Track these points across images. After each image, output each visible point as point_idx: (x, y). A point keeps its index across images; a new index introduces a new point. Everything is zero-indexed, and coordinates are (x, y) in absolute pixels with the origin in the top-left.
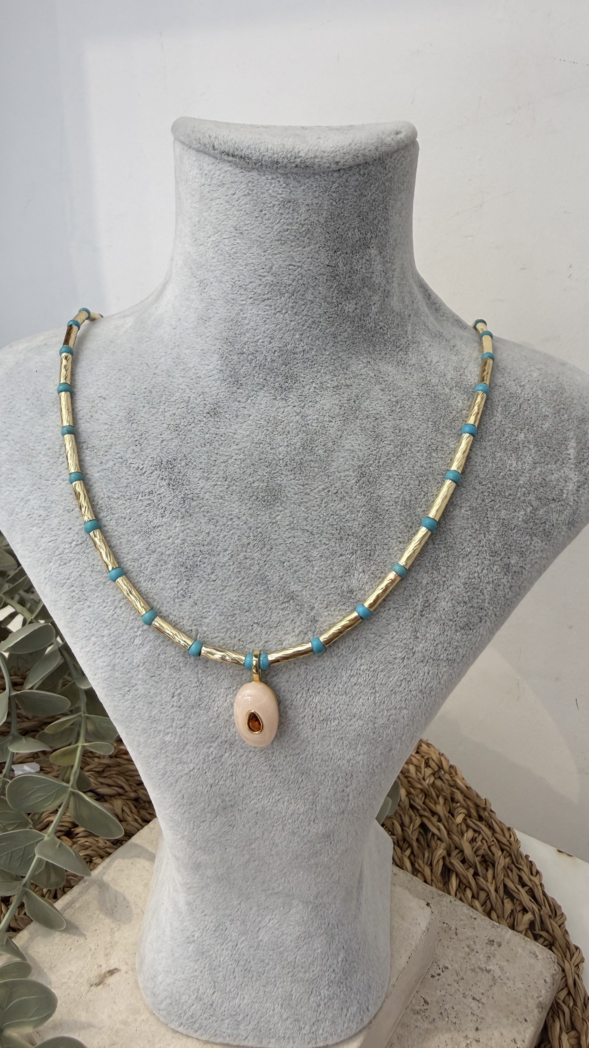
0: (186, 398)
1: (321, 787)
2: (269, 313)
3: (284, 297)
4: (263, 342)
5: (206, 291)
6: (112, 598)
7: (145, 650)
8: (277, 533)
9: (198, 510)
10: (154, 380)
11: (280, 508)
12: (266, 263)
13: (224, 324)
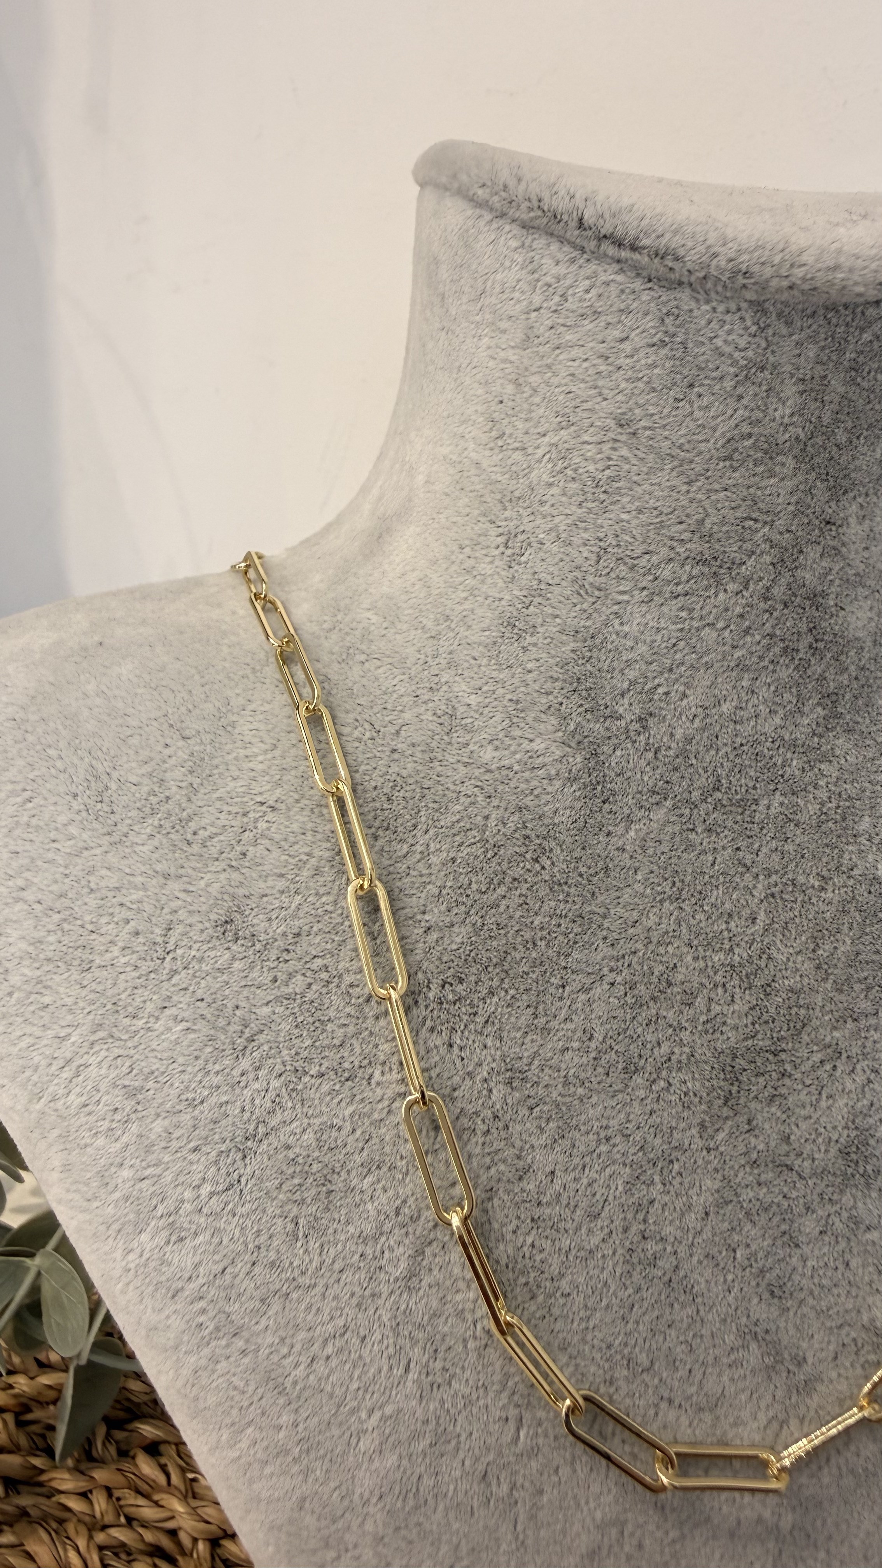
0: (479, 820)
2: (686, 625)
3: (725, 590)
4: (667, 694)
5: (523, 559)
6: (302, 1335)
9: (524, 1111)
11: (726, 1112)
12: (690, 511)
13: (573, 645)
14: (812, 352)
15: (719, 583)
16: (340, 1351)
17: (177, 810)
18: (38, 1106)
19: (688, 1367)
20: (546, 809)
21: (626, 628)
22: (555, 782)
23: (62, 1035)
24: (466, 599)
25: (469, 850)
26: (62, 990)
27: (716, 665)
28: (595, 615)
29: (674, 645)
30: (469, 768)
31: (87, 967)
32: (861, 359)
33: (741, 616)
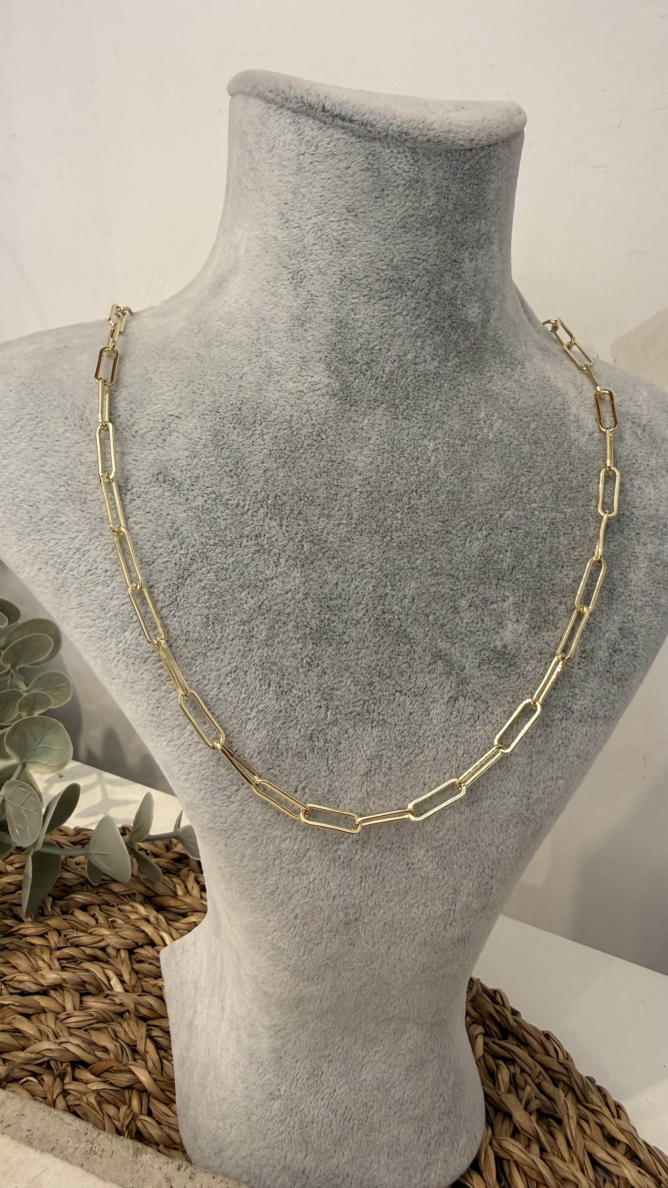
0: (288, 417)
1: (465, 882)
2: (387, 314)
3: (406, 295)
4: (379, 349)
5: (303, 284)
7: (259, 736)
8: (419, 581)
9: (321, 555)
10: (241, 395)
11: (420, 551)
12: (385, 254)
13: (330, 327)
14: (441, 173)
15: (403, 292)
16: (235, 679)
17: (125, 421)
18: (62, 575)
19: (408, 674)
20: (322, 410)
21: (357, 317)
22: (325, 397)
23: (73, 536)
24: (273, 308)
25: (283, 432)
26: (71, 514)
27: (404, 334)
28: (341, 310)
29: (382, 324)
30: (281, 392)
31: (84, 501)
32: (465, 178)
33: (415, 309)
